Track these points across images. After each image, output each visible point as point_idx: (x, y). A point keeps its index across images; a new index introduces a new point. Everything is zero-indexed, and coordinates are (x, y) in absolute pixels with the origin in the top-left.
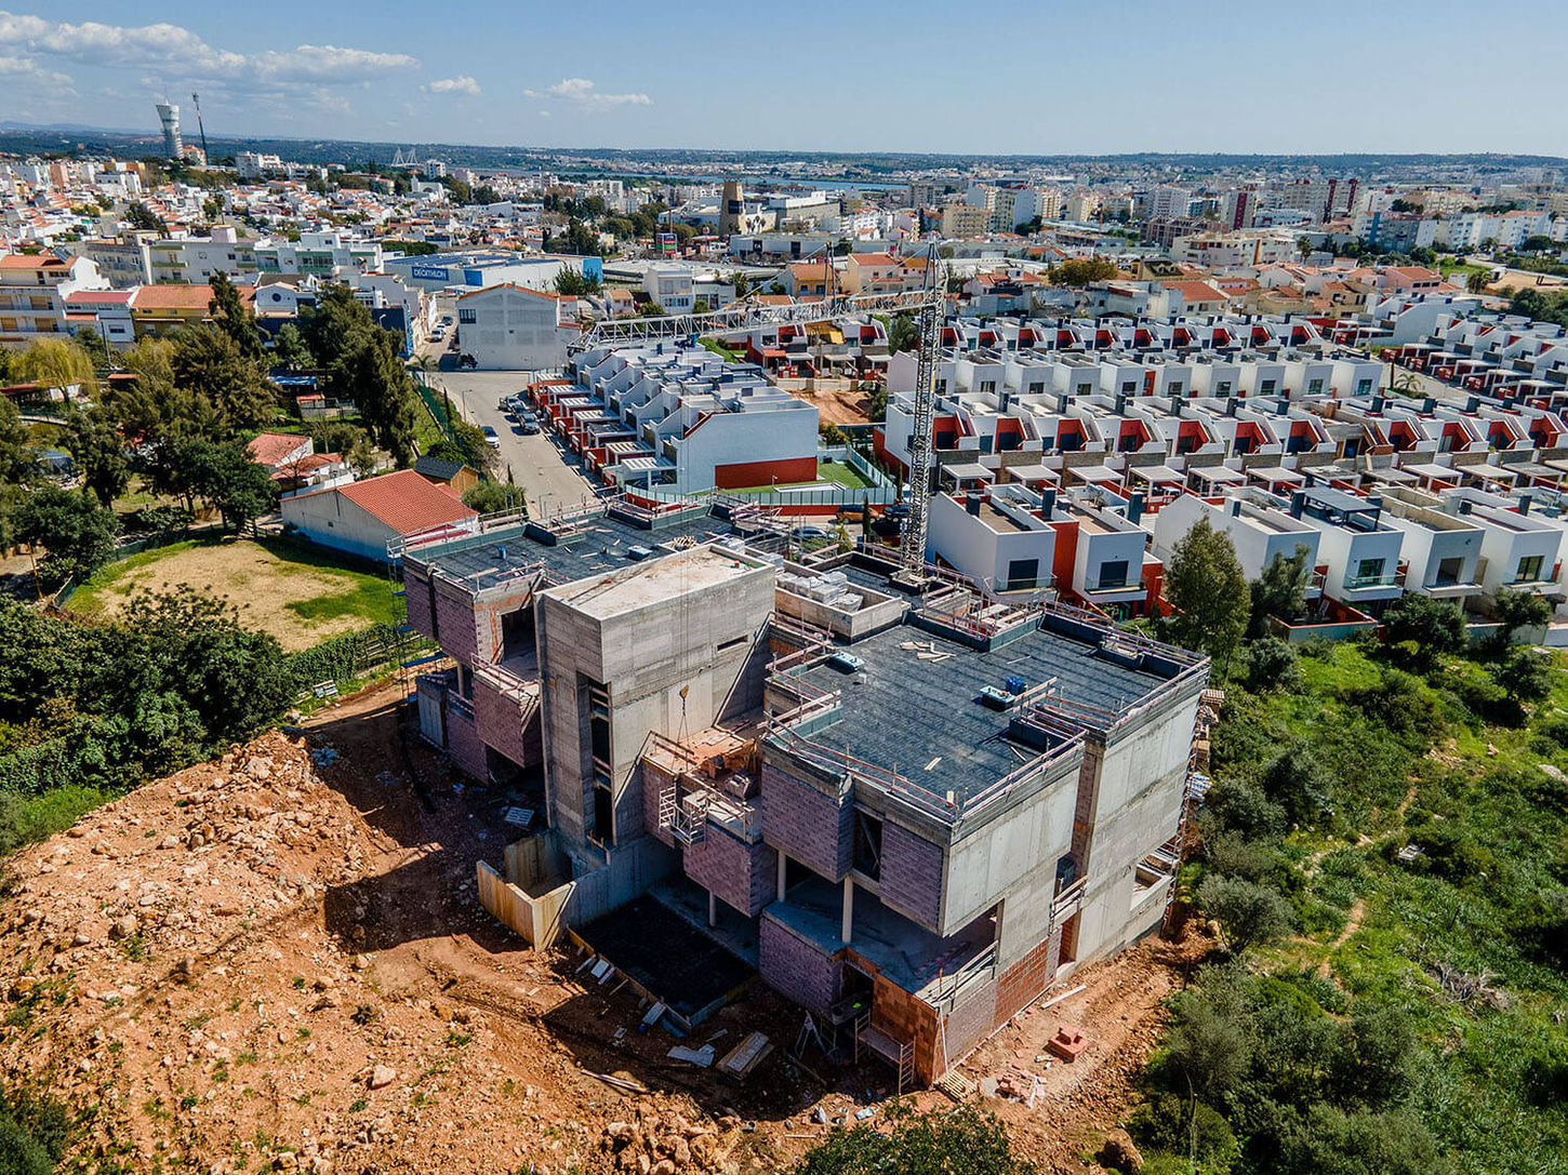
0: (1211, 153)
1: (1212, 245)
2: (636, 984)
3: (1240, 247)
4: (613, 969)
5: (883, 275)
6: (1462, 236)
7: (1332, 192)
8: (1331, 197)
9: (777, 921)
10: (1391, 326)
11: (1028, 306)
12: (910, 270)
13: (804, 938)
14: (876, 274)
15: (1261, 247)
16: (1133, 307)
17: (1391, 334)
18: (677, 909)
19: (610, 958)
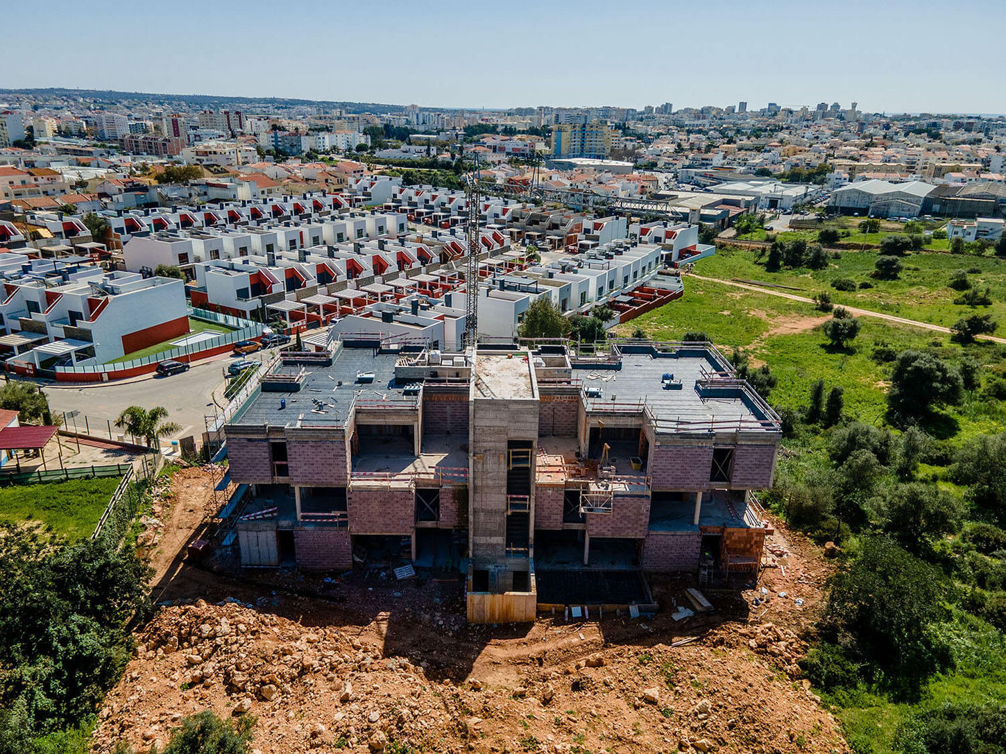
0: (133, 92)
1: (210, 153)
2: (607, 606)
3: (228, 153)
4: (586, 607)
5: (17, 182)
6: (321, 144)
7: (228, 119)
8: (229, 122)
9: (659, 532)
10: (369, 194)
11: (156, 199)
12: (39, 178)
13: (679, 533)
14: (11, 183)
15: (239, 153)
16: (230, 194)
17: (370, 199)
18: (559, 567)
19: (576, 603)
